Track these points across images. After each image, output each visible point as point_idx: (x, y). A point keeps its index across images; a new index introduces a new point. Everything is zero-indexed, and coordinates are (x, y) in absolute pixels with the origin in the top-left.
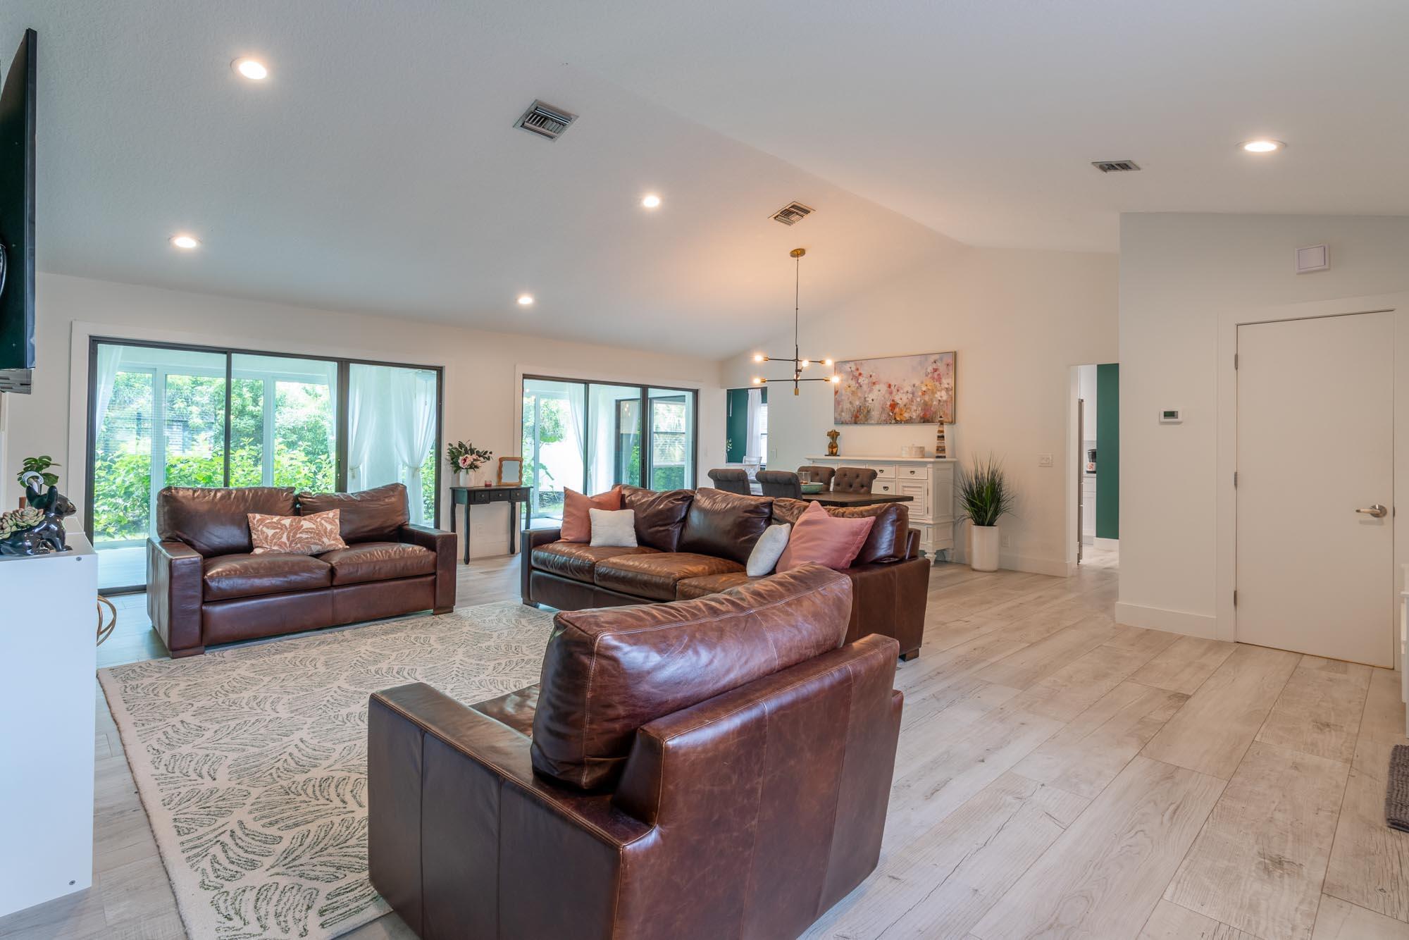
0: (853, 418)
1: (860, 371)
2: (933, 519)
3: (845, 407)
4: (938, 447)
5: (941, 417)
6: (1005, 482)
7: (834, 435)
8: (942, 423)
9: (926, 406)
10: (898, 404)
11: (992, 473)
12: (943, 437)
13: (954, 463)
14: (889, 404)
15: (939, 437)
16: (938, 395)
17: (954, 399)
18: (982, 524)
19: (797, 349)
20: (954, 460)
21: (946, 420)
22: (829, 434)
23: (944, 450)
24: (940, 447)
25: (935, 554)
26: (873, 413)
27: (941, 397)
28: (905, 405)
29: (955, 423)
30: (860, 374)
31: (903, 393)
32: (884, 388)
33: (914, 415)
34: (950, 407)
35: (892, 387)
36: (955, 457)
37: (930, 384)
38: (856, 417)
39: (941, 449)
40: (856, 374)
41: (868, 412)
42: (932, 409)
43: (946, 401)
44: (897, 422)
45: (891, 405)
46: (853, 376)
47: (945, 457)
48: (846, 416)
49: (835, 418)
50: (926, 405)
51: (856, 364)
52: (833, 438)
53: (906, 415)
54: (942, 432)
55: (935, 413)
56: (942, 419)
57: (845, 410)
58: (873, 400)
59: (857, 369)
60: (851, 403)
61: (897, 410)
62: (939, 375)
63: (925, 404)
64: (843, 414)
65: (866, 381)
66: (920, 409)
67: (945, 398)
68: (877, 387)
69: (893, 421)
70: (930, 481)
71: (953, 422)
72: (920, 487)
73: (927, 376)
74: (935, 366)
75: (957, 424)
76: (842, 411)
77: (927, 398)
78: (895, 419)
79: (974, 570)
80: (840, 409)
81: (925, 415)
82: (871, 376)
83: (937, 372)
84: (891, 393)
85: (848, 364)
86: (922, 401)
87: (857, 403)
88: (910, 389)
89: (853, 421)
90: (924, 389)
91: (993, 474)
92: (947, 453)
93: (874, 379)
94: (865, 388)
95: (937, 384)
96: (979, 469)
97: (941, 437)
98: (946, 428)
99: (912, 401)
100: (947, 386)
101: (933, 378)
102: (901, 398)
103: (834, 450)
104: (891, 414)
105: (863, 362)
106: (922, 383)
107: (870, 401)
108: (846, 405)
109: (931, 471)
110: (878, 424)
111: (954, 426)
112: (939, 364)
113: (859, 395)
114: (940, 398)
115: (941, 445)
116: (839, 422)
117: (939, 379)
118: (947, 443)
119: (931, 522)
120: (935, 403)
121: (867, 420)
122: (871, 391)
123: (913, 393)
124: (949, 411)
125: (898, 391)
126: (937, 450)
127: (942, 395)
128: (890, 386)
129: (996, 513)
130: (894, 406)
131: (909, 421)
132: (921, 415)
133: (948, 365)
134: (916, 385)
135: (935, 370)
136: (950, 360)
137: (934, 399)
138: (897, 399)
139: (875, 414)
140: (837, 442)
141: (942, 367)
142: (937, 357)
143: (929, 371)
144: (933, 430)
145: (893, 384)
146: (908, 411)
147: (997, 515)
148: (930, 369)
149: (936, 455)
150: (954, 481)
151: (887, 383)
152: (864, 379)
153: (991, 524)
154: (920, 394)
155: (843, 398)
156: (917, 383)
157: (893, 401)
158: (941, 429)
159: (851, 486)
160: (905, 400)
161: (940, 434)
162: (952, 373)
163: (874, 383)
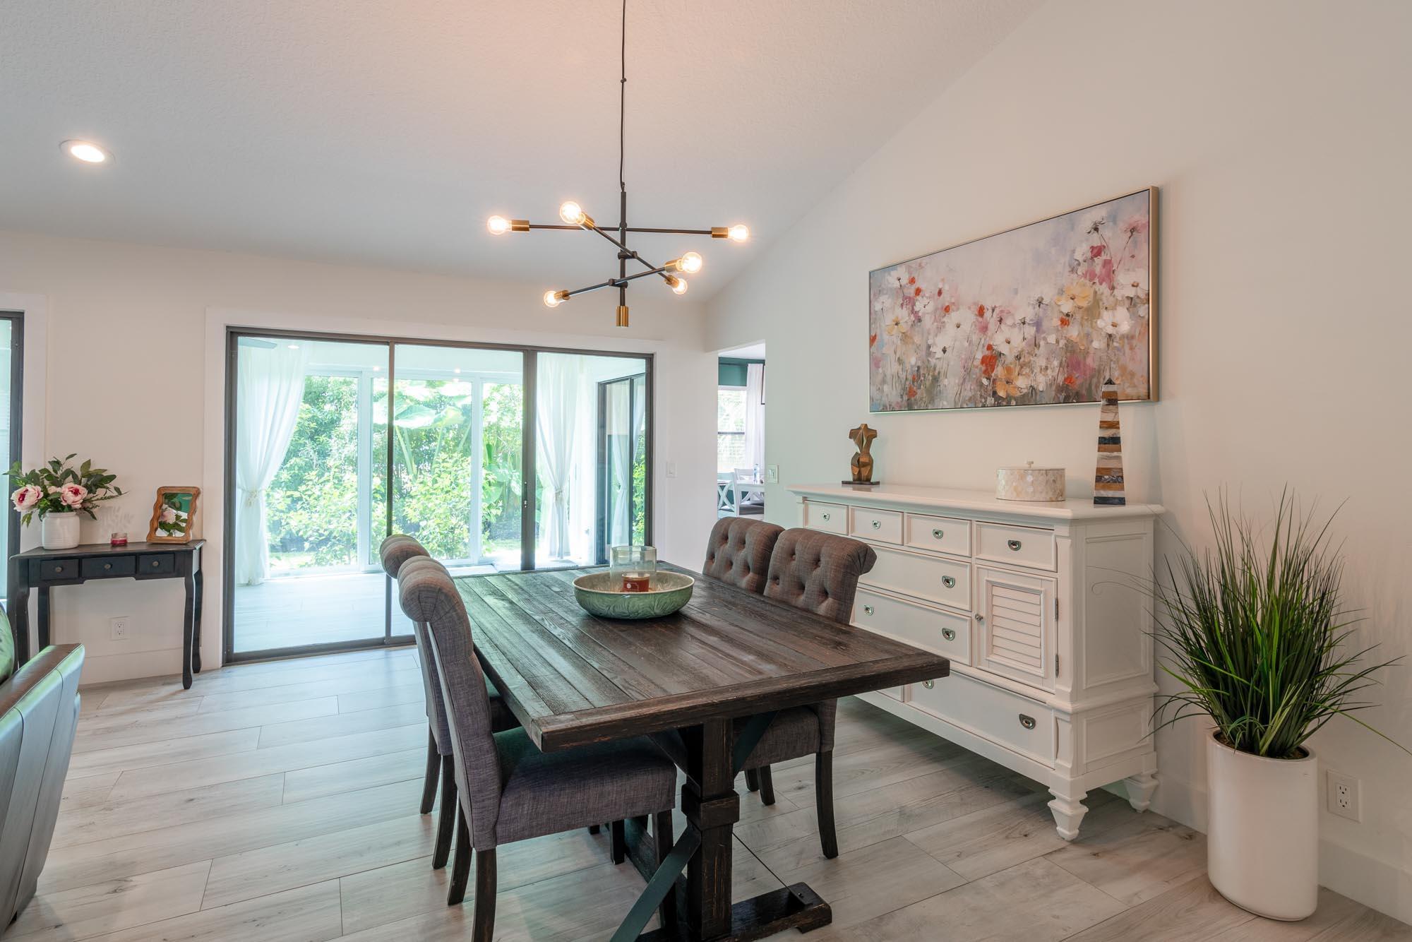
0: (905, 398)
1: (918, 284)
2: (1074, 697)
3: (888, 373)
4: (1098, 470)
5: (1110, 382)
6: (1343, 597)
7: (864, 436)
8: (1112, 401)
9: (1073, 357)
10: (1000, 354)
11: (1288, 564)
12: (1115, 441)
13: (1157, 519)
14: (979, 356)
15: (1102, 441)
16: (1104, 322)
17: (1155, 328)
18: (1249, 746)
19: (624, 195)
20: (1156, 508)
21: (1129, 391)
22: (853, 434)
23: (1118, 480)
24: (1108, 470)
25: (1082, 802)
26: (946, 382)
27: (1114, 325)
28: (1018, 358)
29: (1158, 399)
30: (918, 291)
31: (1014, 326)
32: (965, 316)
33: (1041, 382)
34: (1141, 353)
35: (988, 314)
36: (1160, 502)
37: (1084, 292)
38: (911, 393)
39: (1109, 478)
40: (911, 291)
41: (936, 379)
42: (1089, 361)
43: (1129, 337)
44: (1000, 402)
45: (983, 361)
46: (905, 298)
47: (1121, 501)
48: (892, 393)
49: (872, 399)
50: (1073, 352)
51: (909, 270)
52: (860, 443)
53: (1022, 383)
54: (1114, 425)
55: (1099, 372)
56: (1111, 388)
57: (889, 378)
58: (944, 351)
59: (912, 281)
60: (900, 361)
61: (999, 371)
62: (1107, 263)
63: (1071, 348)
64: (886, 388)
65: (930, 308)
66: (1056, 363)
67: (1125, 327)
68: (954, 317)
69: (991, 400)
70: (1065, 575)
71: (1152, 395)
72: (1037, 593)
73: (1073, 270)
74: (1096, 240)
75: (1166, 403)
76: (884, 382)
77: (1073, 332)
78: (995, 393)
79: (1216, 894)
80: (880, 377)
81: (1069, 379)
82: (940, 293)
83: (1104, 257)
84: (984, 329)
85: (893, 273)
86: (1062, 343)
87: (913, 360)
88: (1029, 313)
89: (905, 403)
90: (1067, 307)
91: (1294, 571)
92: (1130, 488)
93: (946, 299)
94: (928, 322)
95: (1104, 289)
96: (1238, 547)
97: (1110, 442)
98: (1129, 418)
99: (1036, 345)
100: (1131, 292)
101: (1091, 275)
102: (1008, 340)
103: (865, 472)
104: (985, 381)
105: (924, 260)
106: (1061, 292)
107: (939, 354)
108: (892, 368)
109: (1065, 545)
110: (958, 406)
111: (1158, 409)
112: (1106, 232)
113: (917, 339)
114: (1110, 330)
115: (1111, 464)
116: (880, 406)
117: (1109, 276)
118: (1130, 458)
119: (1068, 706)
120: (1096, 344)
121: (932, 400)
122: (941, 328)
123: (1038, 324)
124: (1138, 360)
125: (1001, 321)
126: (1099, 479)
127: (1120, 320)
128: (981, 312)
129: (1306, 712)
130: (991, 359)
131: (1029, 399)
132: (1061, 380)
133: (1133, 230)
134: (1046, 301)
135: (1097, 251)
136: (1139, 214)
137: (1094, 335)
138: (999, 343)
139: (950, 384)
140: (873, 451)
141: (1115, 239)
142: (1099, 214)
143: (1079, 256)
144: (1087, 419)
145: (988, 305)
146: (1026, 370)
147: (1308, 719)
148: (1082, 251)
149: (1095, 494)
150: (1156, 582)
151: (975, 304)
152: (926, 301)
153: (1285, 750)
154: (1056, 322)
155: (884, 350)
156: (1049, 295)
157: (990, 347)
158: (1109, 417)
159: (802, 588)
160: (1018, 343)
161: (1108, 433)
162: (1144, 253)
163: (947, 309)
